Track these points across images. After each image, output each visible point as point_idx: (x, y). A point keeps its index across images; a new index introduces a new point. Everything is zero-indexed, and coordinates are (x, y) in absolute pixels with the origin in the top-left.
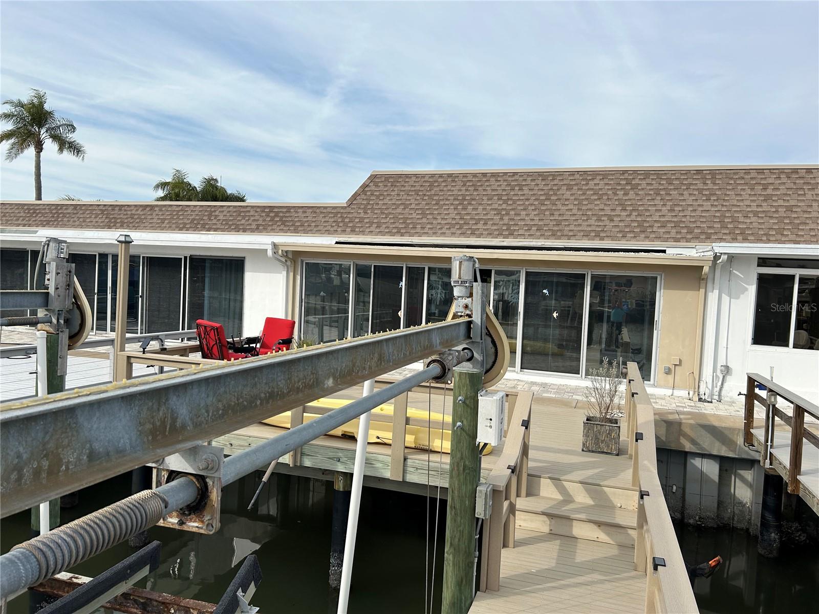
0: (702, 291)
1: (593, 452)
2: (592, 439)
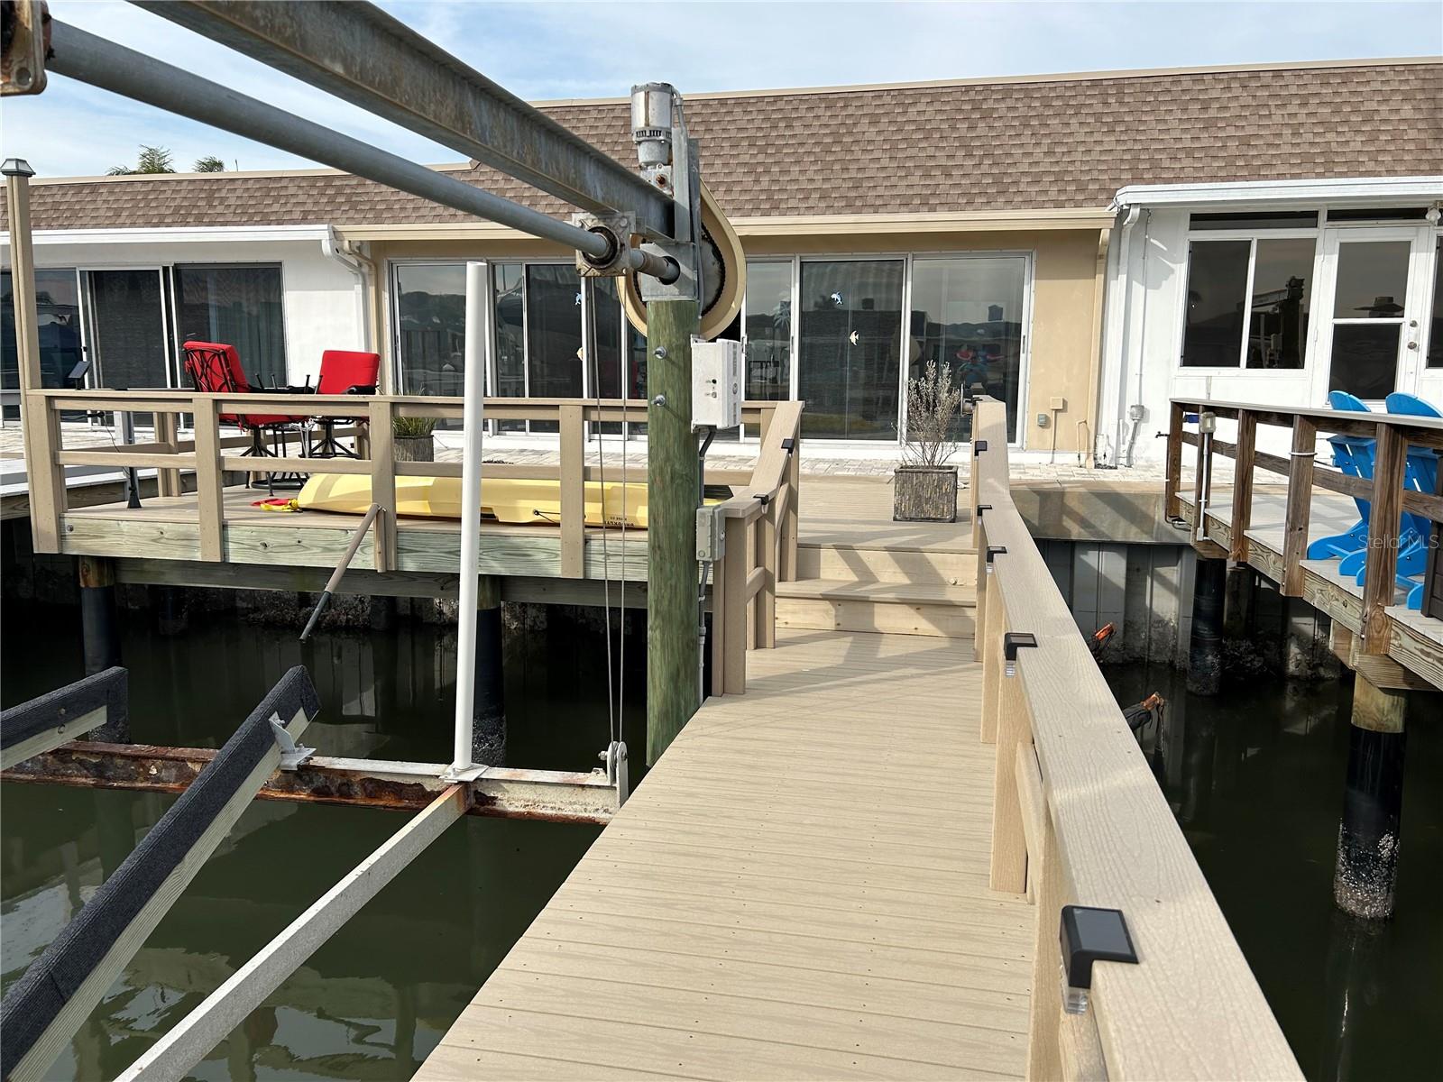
0: (1100, 277)
1: (911, 519)
2: (909, 499)
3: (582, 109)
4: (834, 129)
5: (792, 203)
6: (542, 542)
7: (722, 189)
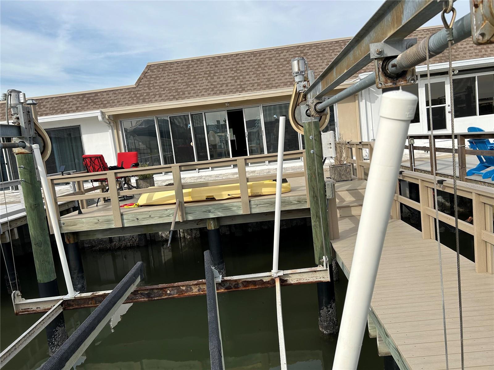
0: (357, 101)
3: (171, 63)
4: (258, 63)
5: (249, 88)
6: (235, 204)
7: (225, 85)
